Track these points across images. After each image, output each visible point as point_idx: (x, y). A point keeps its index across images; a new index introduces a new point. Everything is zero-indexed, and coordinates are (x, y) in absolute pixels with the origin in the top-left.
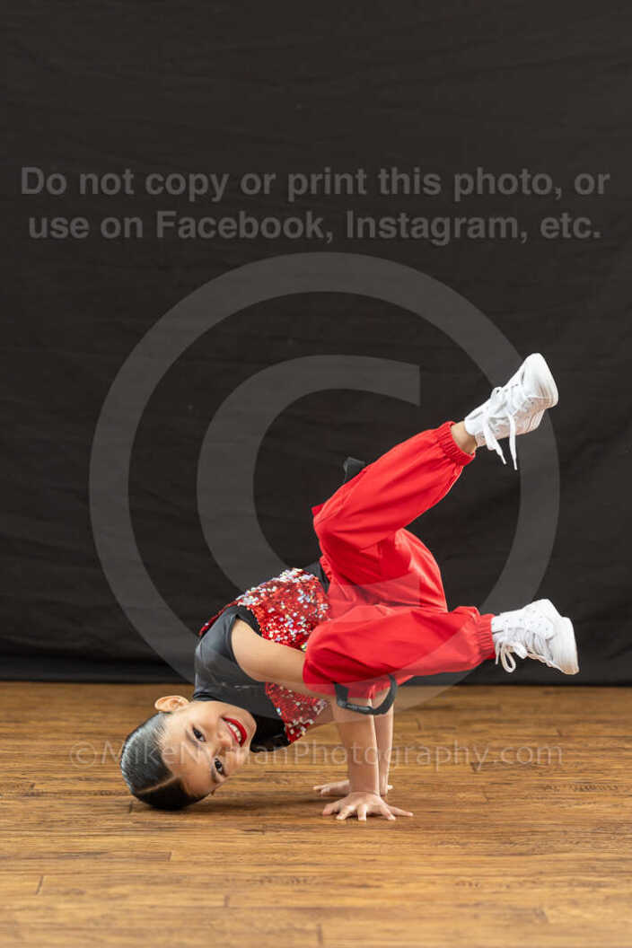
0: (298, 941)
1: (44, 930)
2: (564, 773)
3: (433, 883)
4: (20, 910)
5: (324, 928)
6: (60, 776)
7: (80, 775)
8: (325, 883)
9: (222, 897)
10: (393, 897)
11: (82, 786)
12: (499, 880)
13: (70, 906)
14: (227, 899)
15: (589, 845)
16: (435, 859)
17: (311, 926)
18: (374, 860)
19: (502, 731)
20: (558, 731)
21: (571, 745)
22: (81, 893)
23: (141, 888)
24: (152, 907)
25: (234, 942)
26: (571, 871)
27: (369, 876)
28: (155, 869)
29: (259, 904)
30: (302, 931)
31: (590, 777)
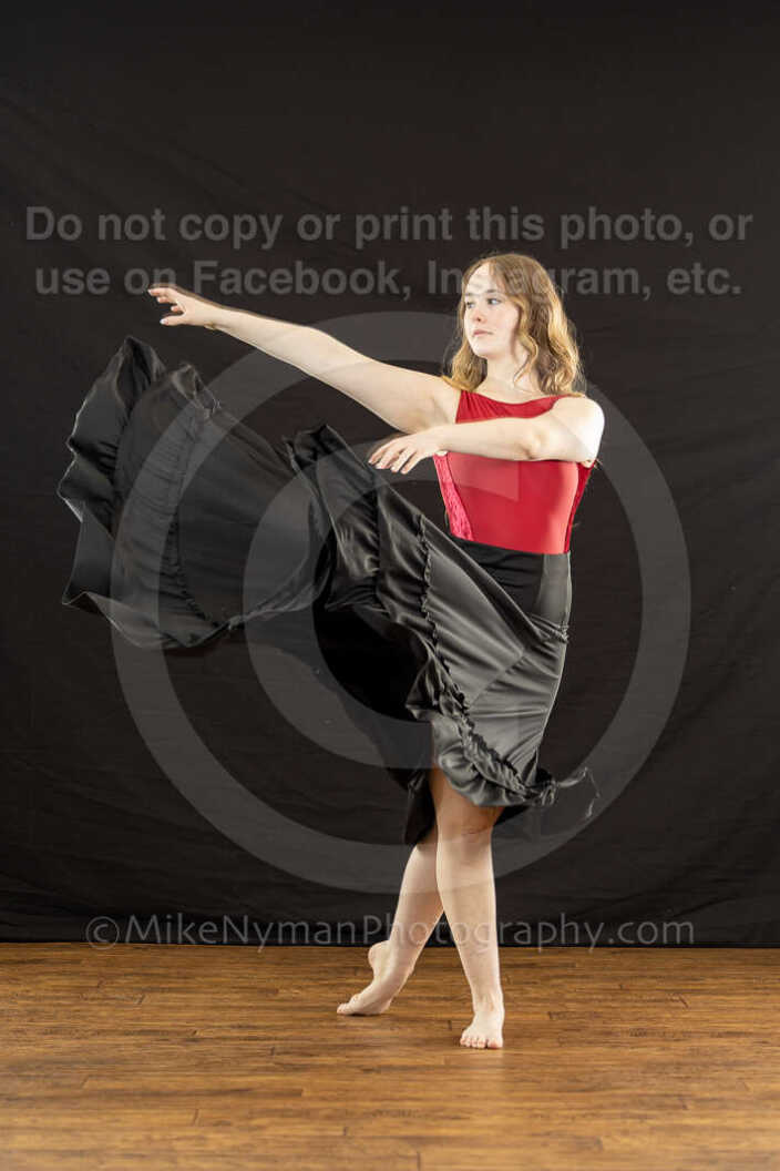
0: (401, 1165)
1: (196, 1156)
2: (623, 1021)
3: (511, 1115)
4: (178, 1139)
5: (423, 1155)
6: (216, 1024)
7: (234, 1023)
8: (427, 1116)
9: (341, 1127)
10: (480, 1127)
11: (235, 1033)
12: (566, 1113)
13: (220, 1136)
14: (345, 1130)
15: (639, 1083)
16: (515, 1094)
17: (412, 1153)
18: (465, 1096)
19: (574, 986)
20: (621, 986)
21: (629, 998)
22: (229, 1124)
23: (276, 1119)
24: (285, 1136)
25: (350, 1167)
26: (625, 1105)
27: (461, 1110)
28: (290, 1104)
29: (371, 1134)
30: (406, 1158)
31: (643, 1025)
